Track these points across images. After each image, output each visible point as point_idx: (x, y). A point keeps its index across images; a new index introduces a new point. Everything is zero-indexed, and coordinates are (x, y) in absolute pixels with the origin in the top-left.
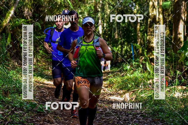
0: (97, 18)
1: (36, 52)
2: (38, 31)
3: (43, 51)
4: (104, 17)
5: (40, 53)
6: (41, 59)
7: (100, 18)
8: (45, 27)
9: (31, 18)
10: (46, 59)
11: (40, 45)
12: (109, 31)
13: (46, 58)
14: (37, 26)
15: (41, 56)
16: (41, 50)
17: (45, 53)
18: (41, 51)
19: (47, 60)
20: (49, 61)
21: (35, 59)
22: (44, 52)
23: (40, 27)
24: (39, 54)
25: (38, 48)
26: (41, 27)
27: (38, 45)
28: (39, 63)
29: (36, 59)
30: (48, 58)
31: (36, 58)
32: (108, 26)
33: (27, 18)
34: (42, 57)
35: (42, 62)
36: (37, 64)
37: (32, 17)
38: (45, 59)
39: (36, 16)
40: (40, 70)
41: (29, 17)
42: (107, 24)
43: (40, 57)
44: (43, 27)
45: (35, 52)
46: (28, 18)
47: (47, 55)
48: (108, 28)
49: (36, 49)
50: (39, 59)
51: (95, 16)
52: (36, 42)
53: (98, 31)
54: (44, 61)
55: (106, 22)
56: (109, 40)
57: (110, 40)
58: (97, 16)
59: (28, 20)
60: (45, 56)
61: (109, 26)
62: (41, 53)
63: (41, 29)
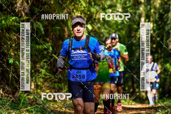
0: (138, 14)
1: (35, 71)
2: (39, 36)
3: (46, 69)
4: (151, 13)
5: (41, 73)
6: (43, 84)
7: (144, 14)
8: (50, 30)
9: (26, 14)
10: (52, 84)
11: (41, 60)
12: (158, 37)
13: (51, 81)
14: (37, 28)
15: (43, 78)
16: (43, 69)
17: (49, 73)
18: (43, 71)
19: (53, 86)
20: (56, 87)
21: (33, 83)
22: (48, 71)
23: (42, 29)
24: (41, 76)
25: (38, 66)
26: (44, 30)
27: (39, 59)
28: (39, 91)
29: (35, 83)
30: (55, 82)
31: (36, 81)
32: (156, 28)
33: (20, 15)
34: (45, 80)
35: (44, 88)
36: (36, 91)
37: (30, 14)
38: (50, 83)
39: (36, 12)
40: (41, 103)
41: (23, 13)
42: (155, 25)
43: (41, 80)
44: (46, 31)
45: (33, 71)
46: (22, 15)
47: (53, 77)
48: (157, 32)
49: (36, 67)
50: (39, 84)
51: (134, 11)
52: (36, 55)
53: (138, 36)
54: (48, 86)
55: (153, 21)
56: (158, 52)
57: (160, 51)
58: (138, 12)
59: (22, 19)
60: (49, 78)
61: (158, 27)
62: (43, 73)
63: (43, 33)
